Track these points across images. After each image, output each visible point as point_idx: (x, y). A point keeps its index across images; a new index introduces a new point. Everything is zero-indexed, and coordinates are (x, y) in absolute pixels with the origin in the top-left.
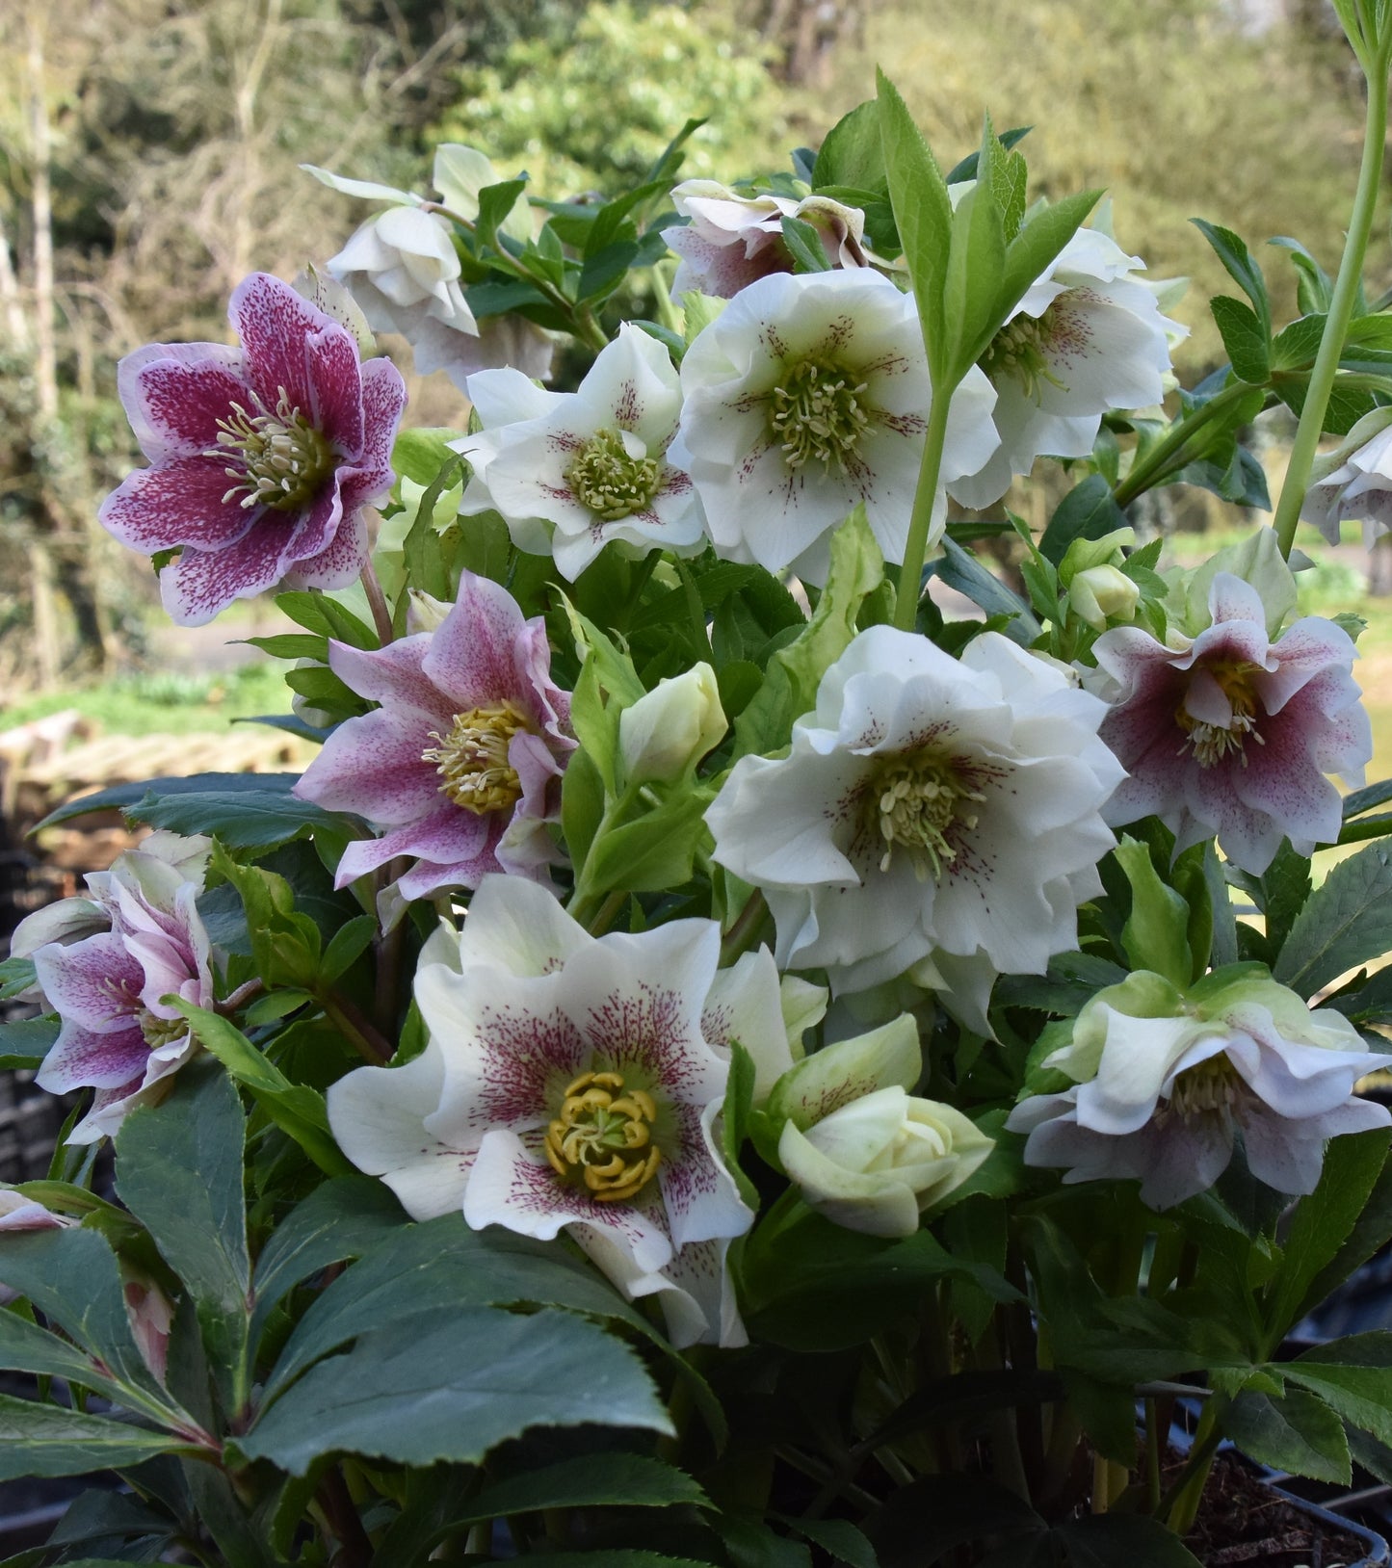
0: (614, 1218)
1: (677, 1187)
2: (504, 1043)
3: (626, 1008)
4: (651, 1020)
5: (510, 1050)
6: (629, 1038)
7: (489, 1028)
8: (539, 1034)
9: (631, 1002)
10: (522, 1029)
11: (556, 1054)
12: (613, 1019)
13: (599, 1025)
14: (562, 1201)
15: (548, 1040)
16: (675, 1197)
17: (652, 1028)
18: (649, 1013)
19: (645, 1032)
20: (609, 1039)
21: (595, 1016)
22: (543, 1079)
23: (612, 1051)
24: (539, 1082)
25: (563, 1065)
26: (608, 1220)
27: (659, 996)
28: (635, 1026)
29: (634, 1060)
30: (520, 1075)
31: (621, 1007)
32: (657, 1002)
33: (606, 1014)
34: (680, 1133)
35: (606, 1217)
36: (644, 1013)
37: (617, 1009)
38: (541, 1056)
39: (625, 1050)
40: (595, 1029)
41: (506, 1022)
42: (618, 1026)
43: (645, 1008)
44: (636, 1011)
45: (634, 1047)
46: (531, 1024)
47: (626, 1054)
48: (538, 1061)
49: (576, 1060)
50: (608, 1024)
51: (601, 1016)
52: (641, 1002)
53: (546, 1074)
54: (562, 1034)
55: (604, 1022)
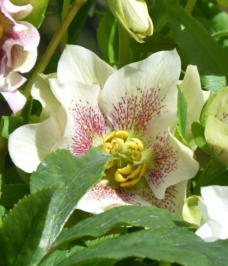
0: (127, 198)
1: (155, 178)
2: (78, 118)
3: (129, 102)
4: (141, 105)
5: (80, 122)
6: (129, 118)
7: (73, 110)
8: (91, 116)
9: (132, 98)
10: (85, 112)
11: (97, 127)
12: (122, 109)
13: (116, 112)
14: (104, 192)
15: (94, 120)
16: (155, 182)
17: (141, 109)
18: (140, 102)
19: (137, 113)
20: (119, 119)
21: (115, 107)
22: (92, 139)
23: (121, 126)
24: (90, 139)
25: (99, 133)
26: (125, 199)
27: (146, 92)
28: (132, 111)
29: (130, 128)
30: (84, 134)
31: (126, 102)
32: (145, 95)
33: (119, 106)
34: (153, 156)
35: (124, 198)
36: (138, 103)
37: (125, 103)
38: (91, 127)
39: (126, 124)
40: (114, 114)
41: (79, 108)
42: (124, 112)
43: (138, 100)
44: (133, 102)
45: (131, 122)
46: (89, 110)
47: (127, 126)
48: (90, 130)
49: (104, 131)
50: (120, 112)
51: (118, 107)
52: (136, 98)
53: (93, 136)
54: (99, 118)
55: (118, 110)
